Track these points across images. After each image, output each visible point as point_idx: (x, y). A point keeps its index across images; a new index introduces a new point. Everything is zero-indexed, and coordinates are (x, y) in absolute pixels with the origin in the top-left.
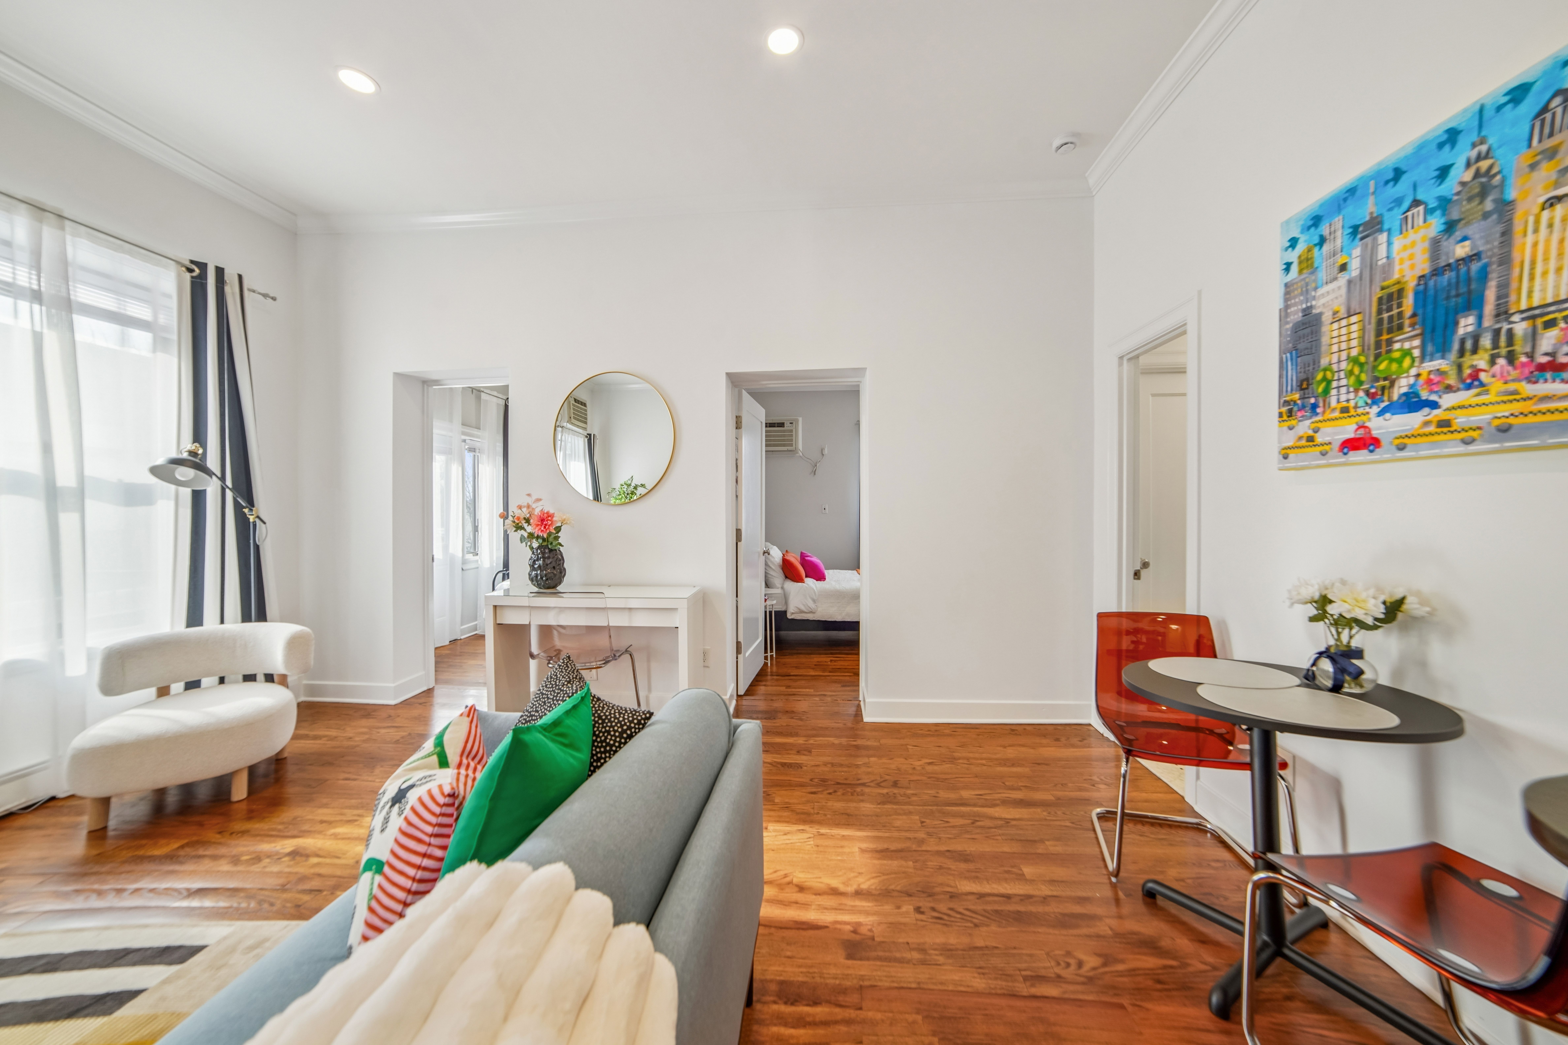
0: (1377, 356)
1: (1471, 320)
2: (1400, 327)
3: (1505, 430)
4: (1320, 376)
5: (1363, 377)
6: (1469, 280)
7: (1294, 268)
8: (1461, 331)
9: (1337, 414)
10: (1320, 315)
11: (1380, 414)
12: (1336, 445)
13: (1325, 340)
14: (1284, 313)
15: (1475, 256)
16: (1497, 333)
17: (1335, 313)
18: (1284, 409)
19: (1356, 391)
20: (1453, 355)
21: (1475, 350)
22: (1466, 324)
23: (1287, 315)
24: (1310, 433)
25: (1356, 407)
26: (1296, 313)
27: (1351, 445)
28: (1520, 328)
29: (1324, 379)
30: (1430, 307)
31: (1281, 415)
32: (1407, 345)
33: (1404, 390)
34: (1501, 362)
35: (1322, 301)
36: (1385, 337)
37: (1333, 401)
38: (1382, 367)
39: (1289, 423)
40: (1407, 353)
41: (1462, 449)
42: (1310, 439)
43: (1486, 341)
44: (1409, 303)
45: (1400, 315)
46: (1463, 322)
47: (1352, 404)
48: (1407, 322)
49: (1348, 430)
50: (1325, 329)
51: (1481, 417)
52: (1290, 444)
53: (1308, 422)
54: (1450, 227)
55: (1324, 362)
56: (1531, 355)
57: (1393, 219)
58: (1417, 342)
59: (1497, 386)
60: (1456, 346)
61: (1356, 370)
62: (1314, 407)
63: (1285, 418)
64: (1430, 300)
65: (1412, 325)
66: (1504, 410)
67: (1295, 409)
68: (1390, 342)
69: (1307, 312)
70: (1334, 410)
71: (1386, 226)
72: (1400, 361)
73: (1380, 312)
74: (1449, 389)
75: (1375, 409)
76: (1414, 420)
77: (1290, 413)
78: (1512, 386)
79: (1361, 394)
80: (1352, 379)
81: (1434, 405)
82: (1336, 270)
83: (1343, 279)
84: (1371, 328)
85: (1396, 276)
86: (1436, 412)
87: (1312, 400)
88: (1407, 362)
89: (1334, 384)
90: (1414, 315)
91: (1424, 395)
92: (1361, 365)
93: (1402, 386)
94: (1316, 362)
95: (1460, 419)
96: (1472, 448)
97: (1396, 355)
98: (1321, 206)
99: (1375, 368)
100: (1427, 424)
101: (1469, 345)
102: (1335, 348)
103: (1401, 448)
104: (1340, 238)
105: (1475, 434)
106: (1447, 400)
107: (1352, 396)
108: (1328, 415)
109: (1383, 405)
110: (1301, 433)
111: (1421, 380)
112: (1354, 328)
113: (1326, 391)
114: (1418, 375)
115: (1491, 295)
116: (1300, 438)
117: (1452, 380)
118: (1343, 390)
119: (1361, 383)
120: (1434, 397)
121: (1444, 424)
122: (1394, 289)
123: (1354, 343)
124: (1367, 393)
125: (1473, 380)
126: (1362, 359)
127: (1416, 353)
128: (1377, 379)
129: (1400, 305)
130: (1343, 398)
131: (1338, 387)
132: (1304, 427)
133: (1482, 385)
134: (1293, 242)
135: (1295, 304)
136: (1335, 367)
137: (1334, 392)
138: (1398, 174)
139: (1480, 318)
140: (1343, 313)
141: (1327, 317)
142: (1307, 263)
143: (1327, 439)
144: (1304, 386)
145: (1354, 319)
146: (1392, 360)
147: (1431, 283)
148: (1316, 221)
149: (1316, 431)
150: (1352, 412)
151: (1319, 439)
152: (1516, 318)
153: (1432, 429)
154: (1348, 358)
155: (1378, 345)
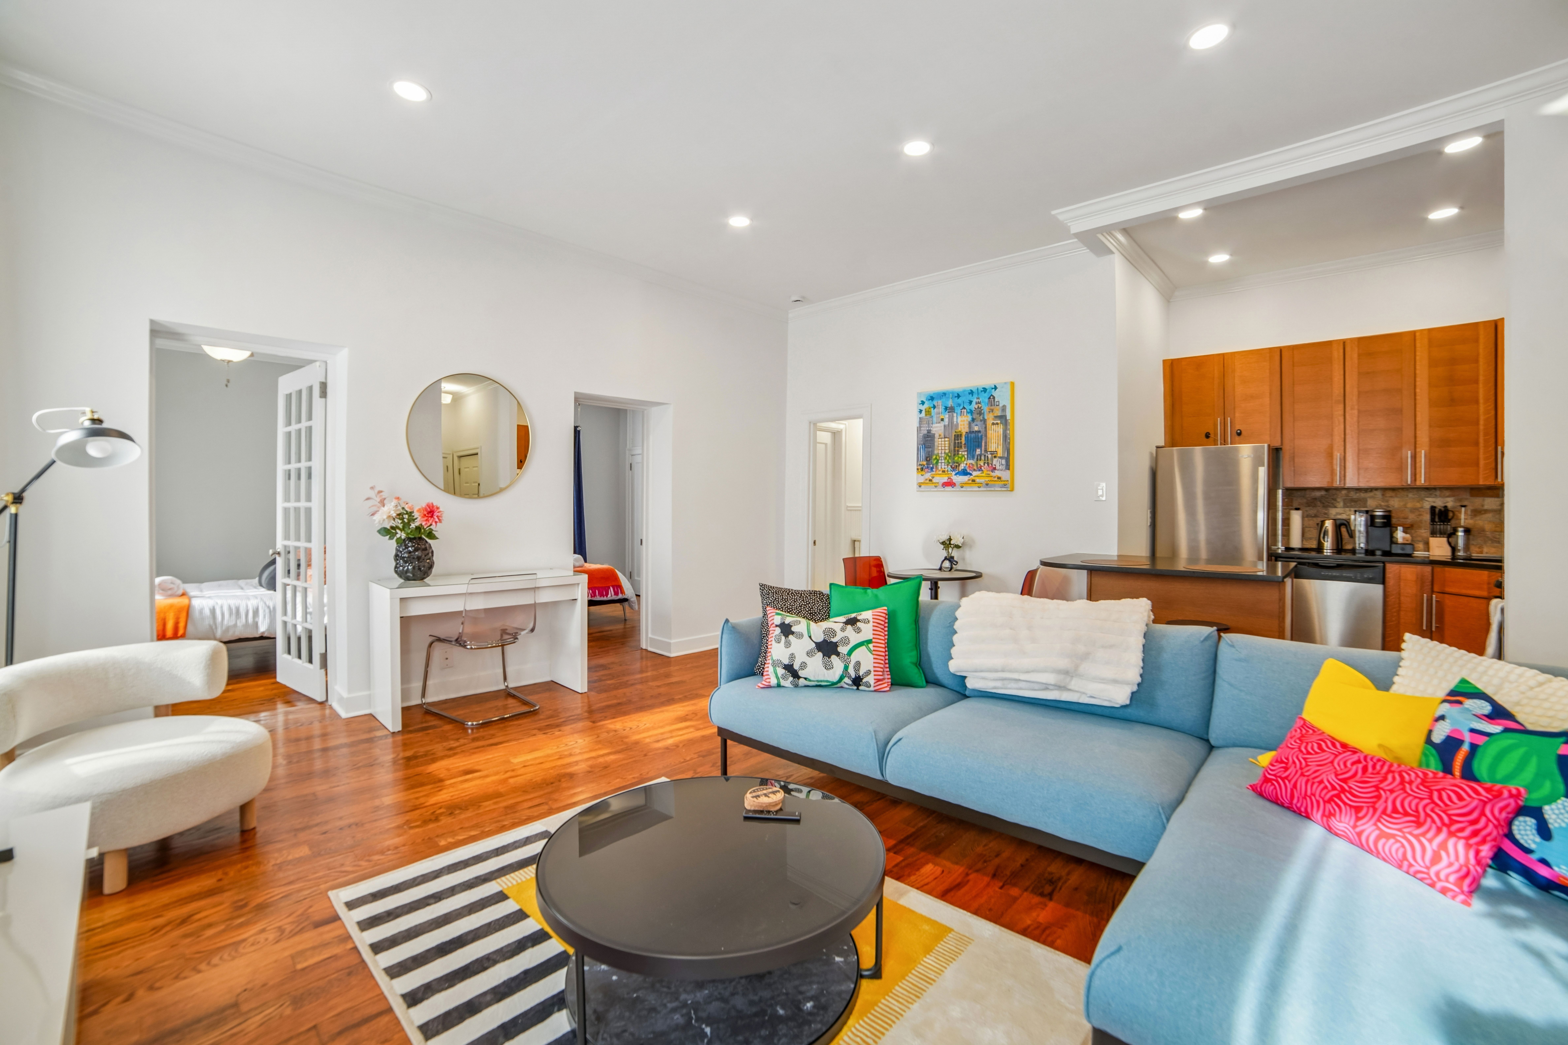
0: (954, 455)
1: (979, 450)
2: (961, 447)
3: (987, 485)
4: (934, 457)
5: (950, 461)
6: (978, 438)
7: (923, 412)
8: (977, 453)
9: (941, 472)
10: (934, 434)
11: (956, 474)
12: (941, 484)
13: (936, 444)
14: (919, 429)
15: (979, 432)
16: (985, 456)
17: (940, 435)
18: (919, 467)
19: (948, 465)
20: (975, 460)
21: (980, 460)
22: (978, 451)
23: (920, 430)
24: (931, 478)
25: (948, 471)
26: (924, 430)
27: (946, 484)
28: (990, 456)
29: (936, 458)
30: (969, 443)
31: (918, 469)
32: (963, 453)
33: (963, 468)
34: (986, 464)
35: (934, 429)
36: (957, 449)
37: (940, 468)
38: (956, 458)
39: (921, 473)
40: (963, 456)
41: (978, 489)
42: (930, 480)
43: (983, 458)
44: (963, 440)
45: (961, 442)
46: (977, 450)
47: (946, 469)
48: (963, 446)
49: (945, 479)
50: (936, 440)
51: (982, 480)
52: (922, 481)
53: (930, 474)
54: (973, 420)
55: (936, 452)
56: (992, 464)
57: (958, 410)
58: (966, 453)
59: (985, 472)
60: (976, 457)
61: (948, 458)
62: (932, 468)
63: (920, 471)
64: (969, 440)
65: (965, 447)
66: (987, 479)
67: (924, 468)
68: (958, 451)
69: (929, 431)
70: (940, 471)
71: (956, 411)
72: (961, 458)
73: (955, 440)
74: (975, 470)
75: (954, 473)
76: (965, 478)
77: (922, 469)
78: (989, 472)
79: (949, 467)
80: (946, 461)
81: (971, 474)
82: (940, 420)
83: (942, 424)
84: (952, 444)
85: (960, 429)
86: (971, 477)
87: (931, 466)
88: (963, 459)
89: (940, 461)
90: (965, 444)
91: (968, 471)
92: (949, 456)
93: (962, 467)
94: (933, 451)
95: (978, 480)
96: (980, 489)
97: (960, 456)
98: (934, 394)
99: (954, 459)
100: (969, 480)
101: (979, 457)
102: (940, 448)
103: (962, 487)
104: (941, 409)
105: (981, 485)
106: (974, 473)
107: (946, 467)
108: (937, 472)
109: (957, 472)
110: (927, 478)
111: (967, 466)
112: (947, 443)
113: (937, 463)
114: (966, 464)
115: (983, 444)
116: (926, 480)
117: (975, 468)
118: (943, 464)
119: (949, 463)
120: (971, 472)
121: (973, 481)
122: (959, 433)
123: (947, 448)
124: (951, 467)
125: (980, 469)
126: (949, 454)
127: (966, 456)
128: (954, 463)
129: (961, 440)
130: (943, 467)
131: (941, 463)
132: (928, 475)
133: (982, 471)
134: (923, 403)
135: (924, 427)
136: (940, 455)
137: (940, 464)
138: (958, 396)
139: (981, 450)
140: (942, 436)
141: (937, 436)
142: (928, 412)
143: (937, 481)
144: (928, 459)
145: (946, 439)
146: (959, 457)
147: (969, 435)
148: (932, 399)
149: (933, 478)
150: (946, 472)
151: (934, 480)
152: (989, 453)
153: (970, 482)
154: (945, 453)
155: (954, 450)
